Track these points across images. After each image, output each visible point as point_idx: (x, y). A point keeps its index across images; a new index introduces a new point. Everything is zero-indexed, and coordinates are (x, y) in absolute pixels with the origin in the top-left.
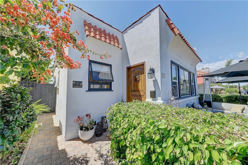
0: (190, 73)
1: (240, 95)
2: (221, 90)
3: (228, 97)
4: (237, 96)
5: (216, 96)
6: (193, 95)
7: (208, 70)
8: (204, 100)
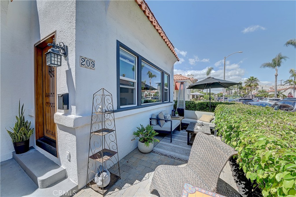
0: (163, 73)
1: (210, 101)
2: (200, 97)
3: (201, 104)
4: (208, 103)
5: (190, 103)
6: (165, 102)
7: (193, 76)
8: (177, 108)
